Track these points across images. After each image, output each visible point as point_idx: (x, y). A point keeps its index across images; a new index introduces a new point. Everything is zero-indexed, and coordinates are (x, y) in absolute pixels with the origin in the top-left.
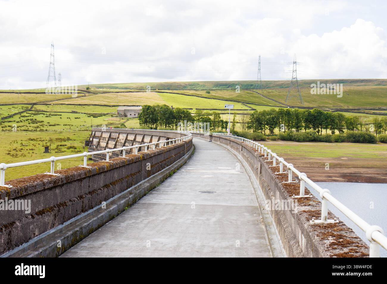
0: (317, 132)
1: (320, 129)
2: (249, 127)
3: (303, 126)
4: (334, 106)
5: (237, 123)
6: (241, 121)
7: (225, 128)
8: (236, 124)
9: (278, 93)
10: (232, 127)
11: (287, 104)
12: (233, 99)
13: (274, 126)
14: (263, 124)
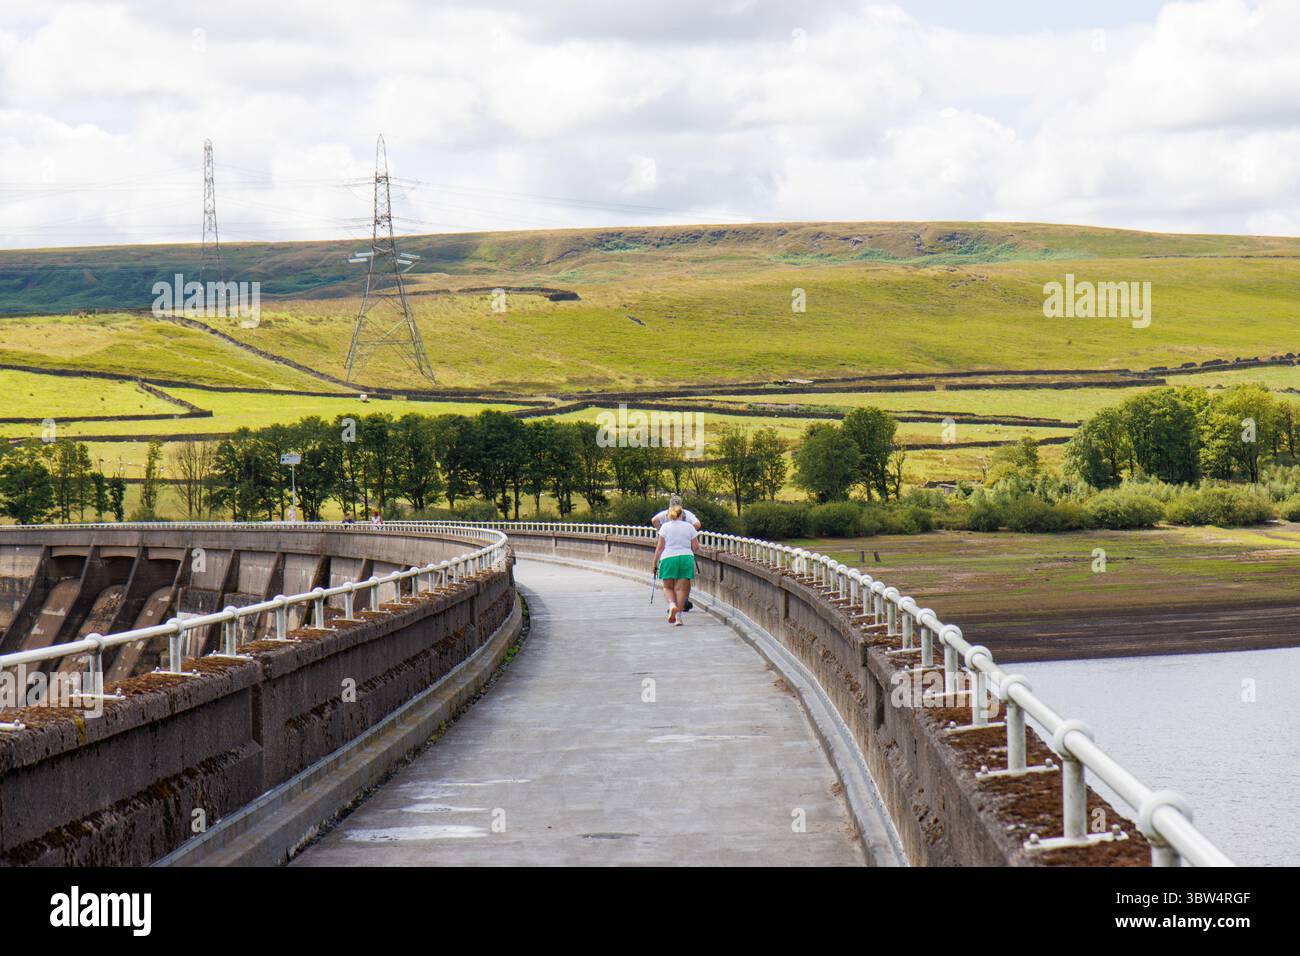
0: (500, 506)
1: (510, 494)
2: (215, 502)
3: (439, 487)
4: (571, 381)
5: (164, 481)
6: (180, 476)
7: (111, 510)
8: (157, 488)
9: (307, 325)
10: (142, 501)
11: (351, 378)
12: (93, 366)
13: (321, 490)
14: (271, 484)
